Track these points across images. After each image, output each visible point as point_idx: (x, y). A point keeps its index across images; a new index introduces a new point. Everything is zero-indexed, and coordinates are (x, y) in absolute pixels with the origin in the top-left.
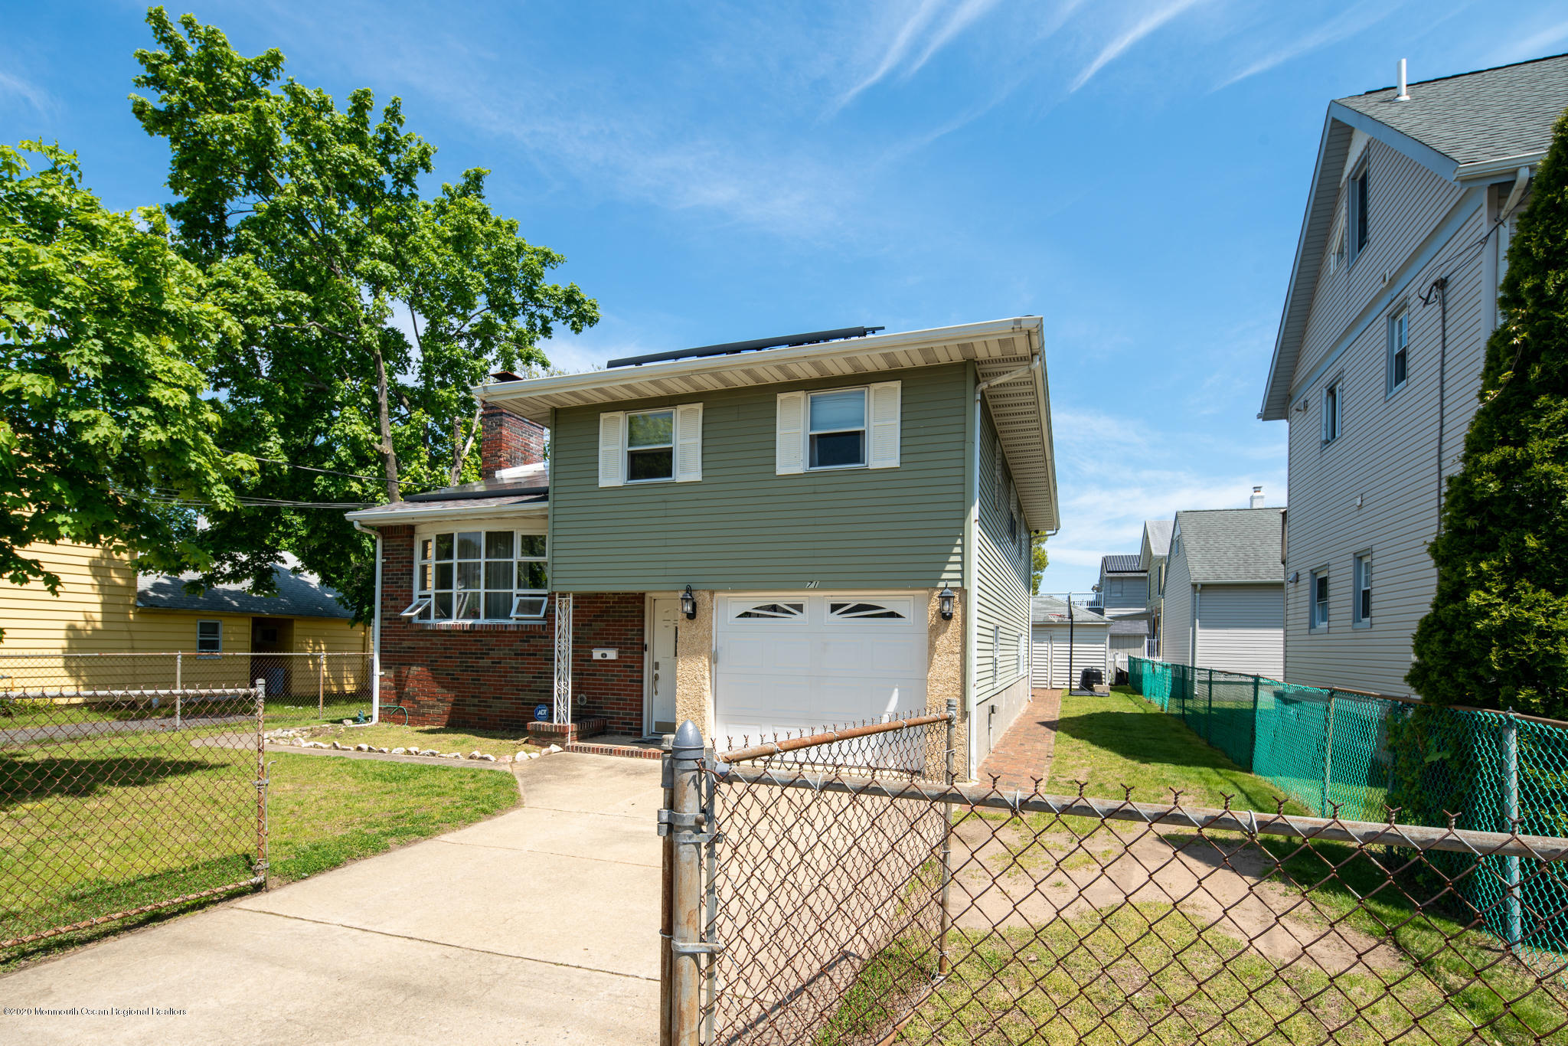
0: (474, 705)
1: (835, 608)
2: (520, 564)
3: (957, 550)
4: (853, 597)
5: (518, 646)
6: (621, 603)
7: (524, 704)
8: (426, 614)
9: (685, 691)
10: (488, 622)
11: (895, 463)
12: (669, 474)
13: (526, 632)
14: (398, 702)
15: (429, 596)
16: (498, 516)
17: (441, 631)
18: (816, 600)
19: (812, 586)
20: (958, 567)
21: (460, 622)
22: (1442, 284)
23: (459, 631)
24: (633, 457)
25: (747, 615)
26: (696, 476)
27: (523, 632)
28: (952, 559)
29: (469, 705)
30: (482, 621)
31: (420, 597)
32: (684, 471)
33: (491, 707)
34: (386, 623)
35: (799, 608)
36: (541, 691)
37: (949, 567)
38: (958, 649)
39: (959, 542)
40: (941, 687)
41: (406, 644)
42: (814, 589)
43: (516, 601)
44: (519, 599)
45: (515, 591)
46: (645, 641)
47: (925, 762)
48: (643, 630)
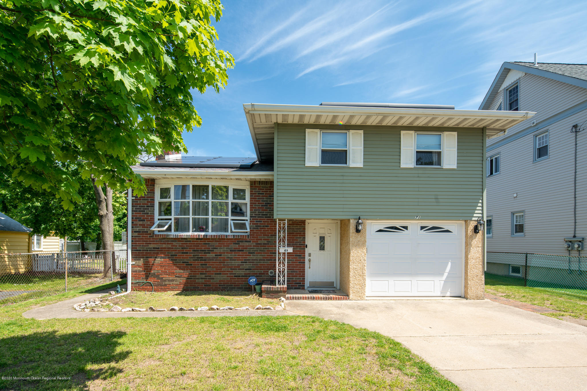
0: (202, 279)
1: (422, 228)
2: (232, 203)
3: (480, 205)
4: (430, 223)
5: (233, 246)
6: (294, 224)
7: (235, 276)
8: (169, 229)
9: (355, 267)
10: (214, 233)
11: (455, 167)
12: (346, 163)
13: (237, 239)
14: (147, 277)
15: (171, 219)
16: (223, 178)
17: (182, 239)
18: (414, 225)
19: (418, 218)
20: (480, 212)
21: (196, 233)
22: (575, 126)
23: (197, 239)
24: (324, 152)
25: (380, 231)
26: (361, 165)
27: (236, 239)
28: (478, 208)
29: (198, 279)
30: (210, 233)
31: (159, 219)
32: (354, 162)
33: (214, 279)
34: (136, 234)
35: (406, 228)
36: (246, 269)
37: (476, 212)
38: (480, 245)
39: (480, 201)
40: (474, 261)
41: (151, 246)
42: (418, 220)
43: (231, 223)
44: (232, 222)
45: (230, 217)
46: (306, 243)
47: (466, 292)
48: (305, 238)
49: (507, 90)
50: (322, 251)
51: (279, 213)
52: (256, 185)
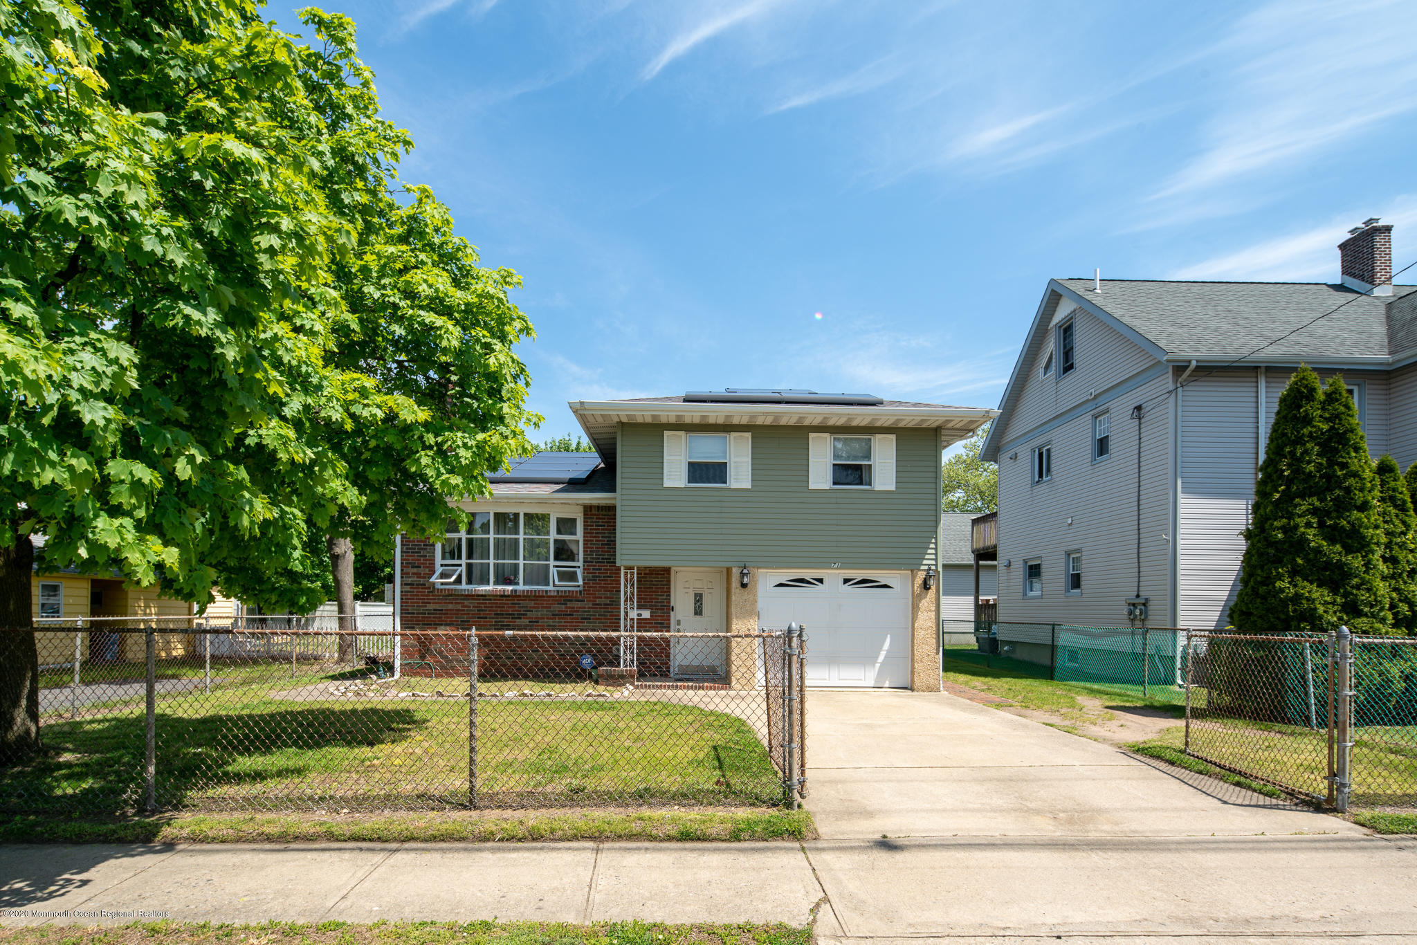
1: (846, 581)
2: (556, 541)
3: (932, 546)
4: (859, 574)
5: (556, 608)
6: (652, 574)
7: (560, 655)
8: (459, 581)
9: (739, 640)
10: (527, 588)
11: (893, 488)
12: (725, 482)
13: (563, 597)
14: (423, 657)
15: (460, 565)
16: (541, 501)
17: (478, 595)
18: (833, 576)
19: (836, 566)
20: (933, 557)
21: (499, 588)
22: (1139, 408)
23: (501, 596)
24: (692, 465)
25: (781, 585)
26: (747, 485)
27: (561, 597)
28: (929, 551)
30: (521, 587)
31: (442, 565)
32: (737, 480)
33: (525, 659)
34: (408, 588)
35: (821, 581)
36: (578, 644)
37: (927, 557)
38: (933, 609)
39: (933, 541)
40: (923, 632)
41: (431, 607)
42: (837, 568)
43: (553, 572)
44: (556, 569)
45: (552, 562)
46: (672, 604)
47: (913, 681)
48: (669, 595)
49: (1060, 327)
50: (698, 617)
51: (624, 557)
52: (593, 512)
